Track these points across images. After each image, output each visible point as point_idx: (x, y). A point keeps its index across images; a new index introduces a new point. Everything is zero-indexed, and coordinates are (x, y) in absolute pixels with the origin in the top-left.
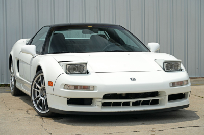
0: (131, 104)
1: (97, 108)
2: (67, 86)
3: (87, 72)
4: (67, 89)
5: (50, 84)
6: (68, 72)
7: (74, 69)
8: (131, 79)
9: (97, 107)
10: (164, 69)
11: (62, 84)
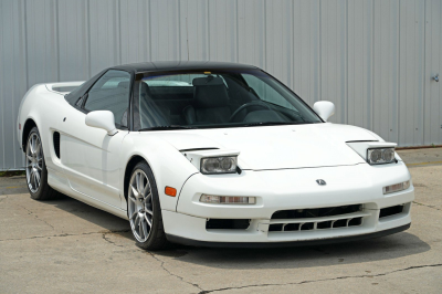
0: (315, 226)
1: (259, 235)
2: (205, 197)
3: (238, 171)
4: (206, 202)
5: (170, 191)
6: (204, 170)
7: (215, 166)
8: (318, 181)
9: (260, 233)
10: (368, 161)
11: (197, 193)
